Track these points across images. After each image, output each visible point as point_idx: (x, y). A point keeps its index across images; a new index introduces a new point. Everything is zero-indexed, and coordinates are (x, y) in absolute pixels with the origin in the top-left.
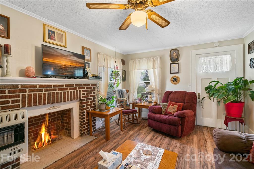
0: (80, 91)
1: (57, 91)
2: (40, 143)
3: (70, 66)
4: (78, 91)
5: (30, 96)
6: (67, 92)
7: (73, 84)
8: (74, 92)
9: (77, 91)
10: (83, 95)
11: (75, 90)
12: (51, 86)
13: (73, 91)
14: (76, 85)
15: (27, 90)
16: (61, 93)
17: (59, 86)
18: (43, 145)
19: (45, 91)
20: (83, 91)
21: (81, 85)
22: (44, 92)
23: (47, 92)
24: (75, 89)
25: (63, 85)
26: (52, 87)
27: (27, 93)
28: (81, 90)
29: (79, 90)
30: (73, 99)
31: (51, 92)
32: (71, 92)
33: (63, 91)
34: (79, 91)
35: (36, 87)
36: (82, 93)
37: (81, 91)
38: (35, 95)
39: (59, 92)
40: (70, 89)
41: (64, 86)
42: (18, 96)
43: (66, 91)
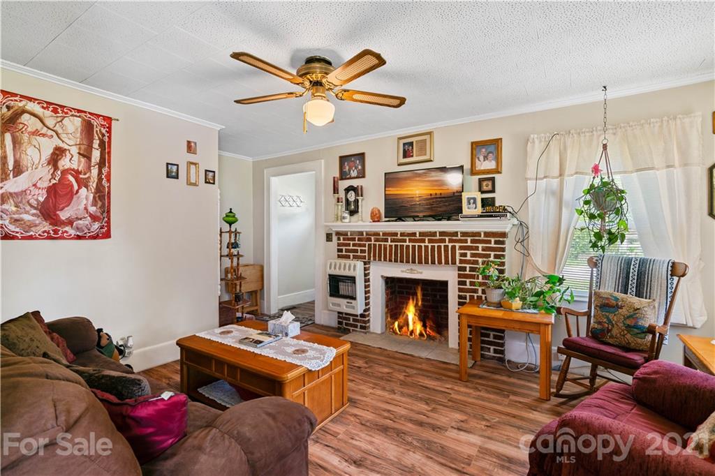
0: (454, 248)
1: (407, 243)
2: (405, 329)
3: (430, 197)
4: (448, 246)
5: (375, 245)
6: (425, 246)
7: (436, 232)
8: (439, 247)
9: (446, 247)
10: (461, 256)
11: (442, 245)
12: (397, 234)
13: (436, 245)
14: (442, 234)
15: (373, 238)
16: (414, 247)
17: (409, 235)
18: (411, 334)
19: (391, 242)
20: (461, 248)
21: (456, 234)
22: (389, 243)
23: (393, 244)
24: (442, 243)
25: (415, 233)
26: (399, 235)
27: (373, 242)
28: (457, 245)
29: (450, 245)
30: (436, 262)
31: (399, 244)
32: (433, 247)
33: (417, 244)
34: (452, 248)
35: (379, 235)
36: (458, 252)
37: (457, 248)
38: (380, 246)
39: (411, 244)
40: (430, 241)
41: (418, 235)
42: (364, 246)
43: (423, 245)
